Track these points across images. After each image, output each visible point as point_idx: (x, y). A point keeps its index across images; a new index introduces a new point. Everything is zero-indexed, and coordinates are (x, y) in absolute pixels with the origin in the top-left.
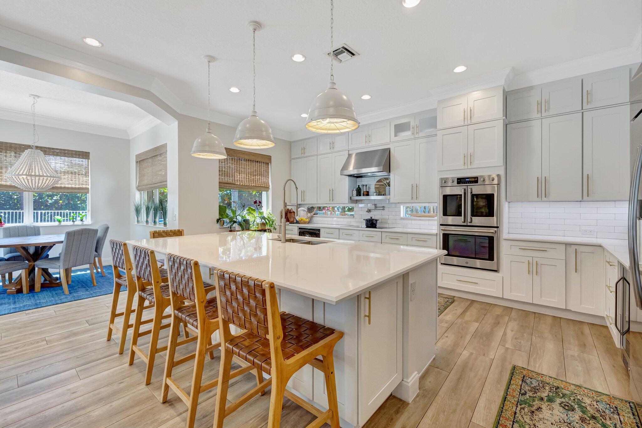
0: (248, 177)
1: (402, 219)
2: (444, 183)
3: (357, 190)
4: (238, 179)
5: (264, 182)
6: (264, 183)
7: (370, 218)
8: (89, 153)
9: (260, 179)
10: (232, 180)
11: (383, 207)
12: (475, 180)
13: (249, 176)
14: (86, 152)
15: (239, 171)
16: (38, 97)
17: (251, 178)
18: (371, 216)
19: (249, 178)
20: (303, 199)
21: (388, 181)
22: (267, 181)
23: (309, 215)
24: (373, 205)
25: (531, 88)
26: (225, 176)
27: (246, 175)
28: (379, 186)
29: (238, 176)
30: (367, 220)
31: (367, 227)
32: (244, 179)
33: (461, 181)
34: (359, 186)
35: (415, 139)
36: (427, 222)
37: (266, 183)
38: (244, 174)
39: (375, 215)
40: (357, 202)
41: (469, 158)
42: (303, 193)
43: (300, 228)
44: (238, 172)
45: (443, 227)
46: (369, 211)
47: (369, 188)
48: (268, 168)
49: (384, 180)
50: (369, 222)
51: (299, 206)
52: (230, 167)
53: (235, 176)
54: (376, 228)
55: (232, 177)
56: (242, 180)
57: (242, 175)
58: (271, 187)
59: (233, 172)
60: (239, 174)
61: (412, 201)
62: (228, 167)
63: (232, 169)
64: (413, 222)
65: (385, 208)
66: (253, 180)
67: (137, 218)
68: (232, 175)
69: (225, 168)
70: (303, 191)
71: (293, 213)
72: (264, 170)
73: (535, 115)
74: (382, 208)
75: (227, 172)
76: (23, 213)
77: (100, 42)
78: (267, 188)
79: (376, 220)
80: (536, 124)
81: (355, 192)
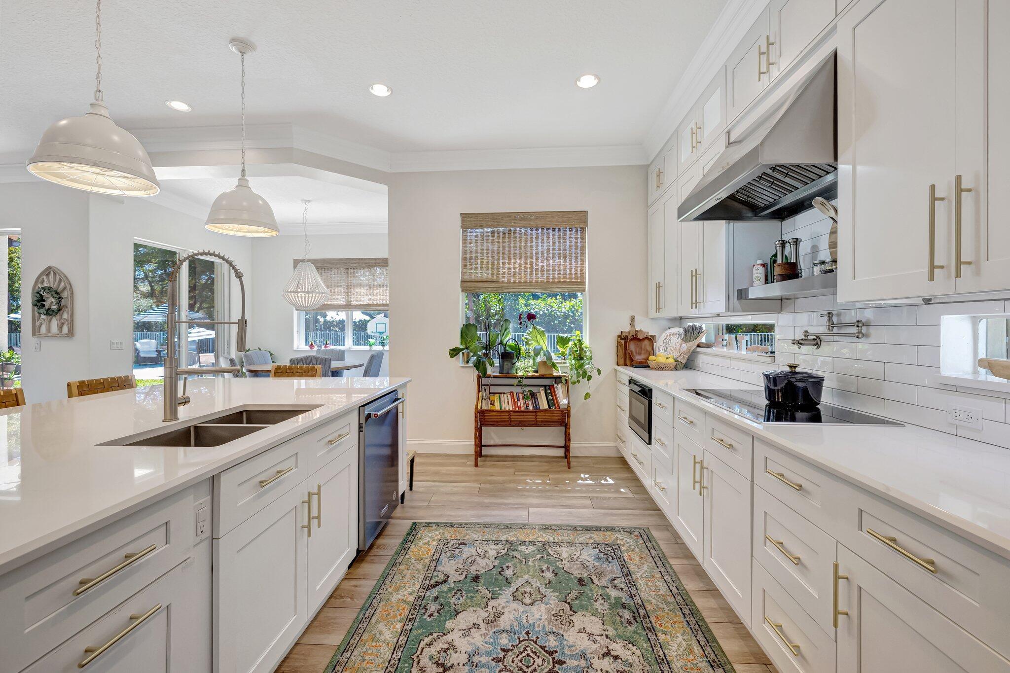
0: (529, 266)
4: (506, 270)
5: (571, 271)
9: (559, 266)
10: (492, 274)
13: (531, 263)
15: (509, 254)
16: (309, 201)
17: (537, 265)
19: (531, 267)
26: (476, 268)
27: (526, 260)
29: (507, 266)
32: (520, 269)
37: (576, 274)
38: (520, 259)
44: (506, 256)
48: (583, 239)
52: (488, 250)
53: (498, 266)
55: (493, 268)
56: (515, 273)
57: (515, 263)
59: (496, 257)
60: (510, 260)
62: (483, 250)
63: (493, 252)
66: (542, 270)
68: (493, 265)
69: (476, 251)
72: (570, 246)
75: (482, 259)
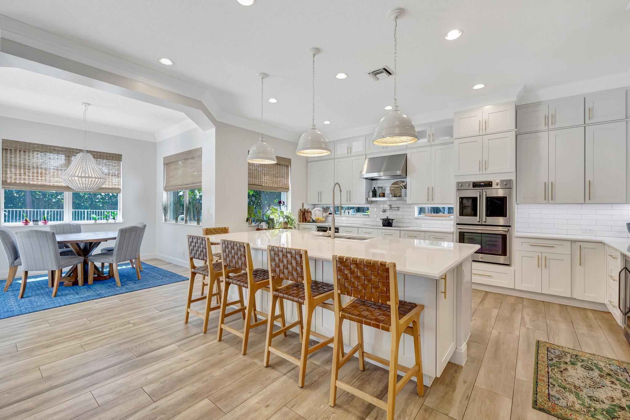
0: (271, 179)
1: (416, 219)
2: (460, 186)
3: (373, 192)
4: (263, 180)
5: (285, 183)
6: (285, 185)
7: (387, 218)
8: (121, 155)
9: (281, 180)
10: (258, 182)
11: (398, 207)
12: (489, 184)
13: (272, 178)
14: (119, 155)
15: (264, 173)
16: (89, 104)
17: (274, 179)
18: (387, 216)
19: (272, 180)
20: (320, 200)
21: (404, 184)
22: (287, 182)
23: (325, 214)
24: (388, 205)
25: (539, 103)
26: (252, 178)
27: (270, 176)
28: (394, 188)
29: (263, 178)
30: (384, 219)
31: (384, 226)
32: (268, 180)
33: (476, 185)
34: (374, 188)
35: (431, 146)
36: (440, 222)
38: (268, 176)
39: (390, 215)
40: (372, 202)
41: (484, 165)
42: (320, 194)
43: (318, 227)
44: (263, 174)
45: (460, 227)
46: (384, 211)
47: (385, 190)
48: (288, 170)
49: (400, 183)
50: (386, 222)
51: (315, 206)
52: (256, 170)
53: (260, 178)
54: (392, 227)
55: (258, 179)
56: (266, 182)
57: (266, 177)
58: (290, 188)
59: (259, 174)
60: (264, 176)
61: (428, 203)
62: (255, 169)
63: (258, 171)
64: (427, 221)
65: (400, 209)
66: (276, 182)
67: (165, 216)
68: (258, 177)
70: (320, 192)
71: (309, 213)
72: (284, 172)
73: (542, 127)
74: (397, 209)
75: (254, 174)
76: (63, 211)
77: (172, 61)
78: (287, 189)
79: (392, 220)
80: (543, 136)
81: (371, 194)
